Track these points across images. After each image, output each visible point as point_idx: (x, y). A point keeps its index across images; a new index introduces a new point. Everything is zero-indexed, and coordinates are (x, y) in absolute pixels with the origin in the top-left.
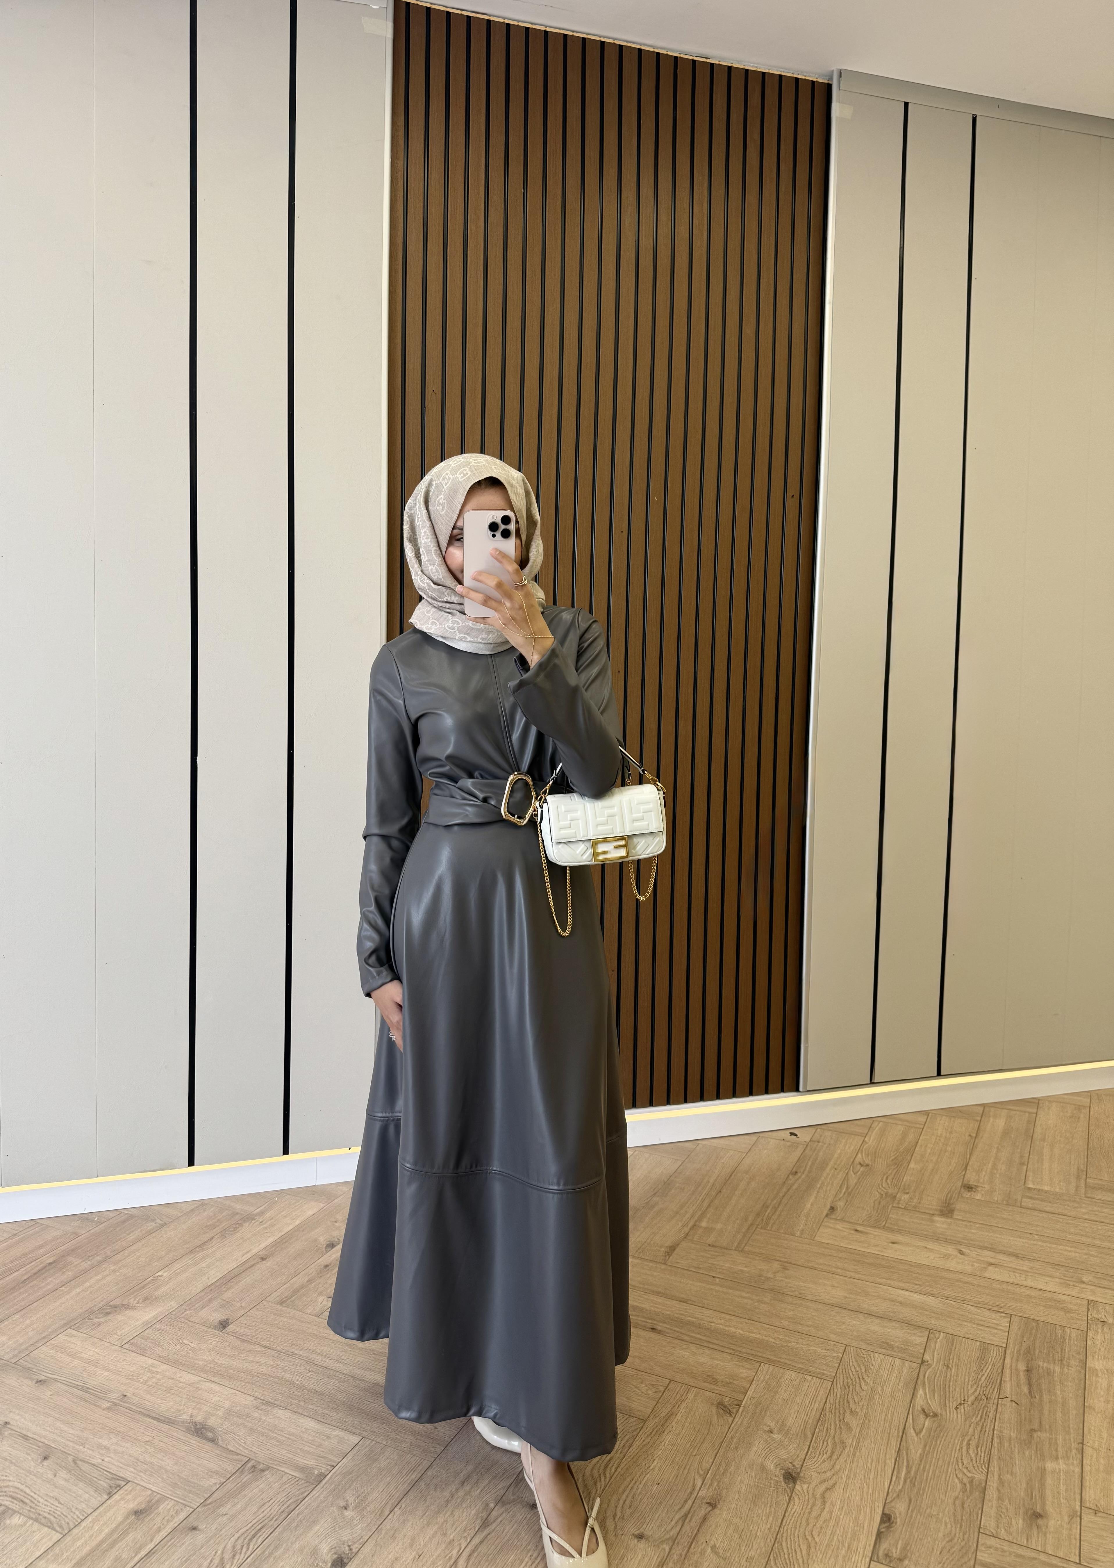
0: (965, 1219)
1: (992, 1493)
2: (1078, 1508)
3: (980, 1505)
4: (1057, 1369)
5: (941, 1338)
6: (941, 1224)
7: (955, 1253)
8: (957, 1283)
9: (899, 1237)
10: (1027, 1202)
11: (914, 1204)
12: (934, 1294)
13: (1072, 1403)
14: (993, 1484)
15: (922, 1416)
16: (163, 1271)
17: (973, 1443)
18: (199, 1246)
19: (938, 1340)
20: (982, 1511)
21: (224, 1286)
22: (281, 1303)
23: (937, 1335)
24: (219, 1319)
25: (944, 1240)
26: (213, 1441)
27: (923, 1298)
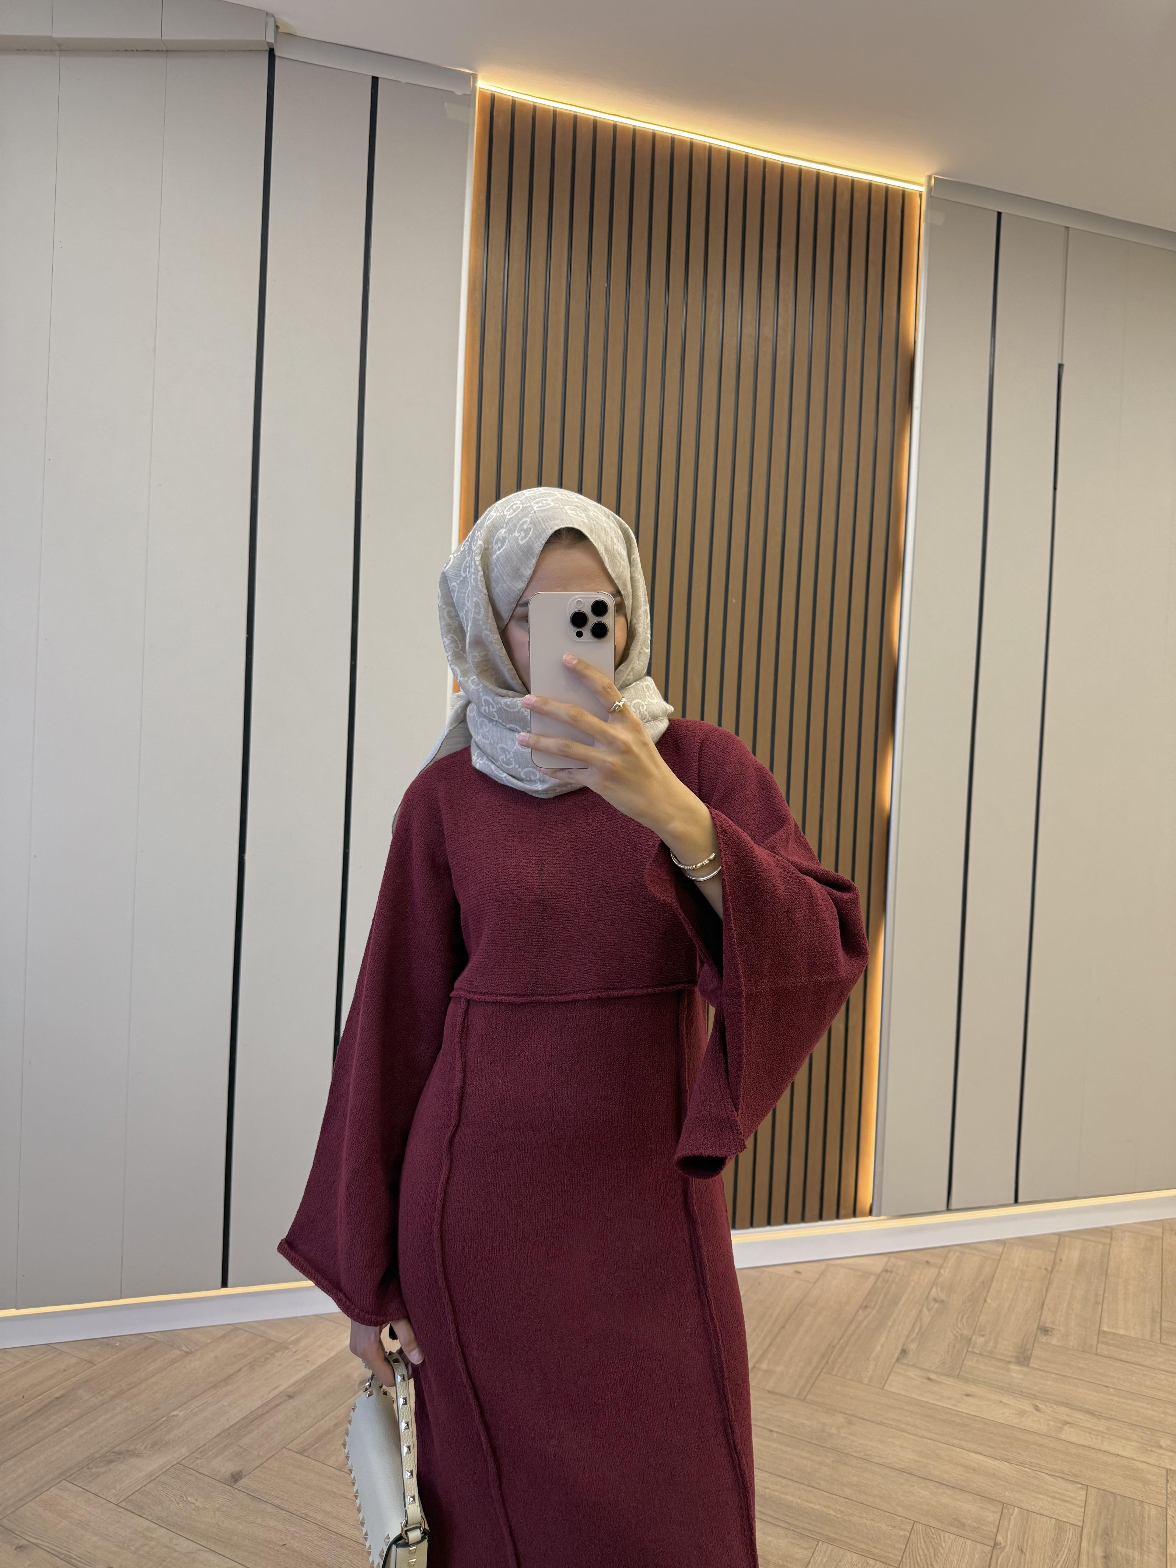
0: (1041, 1368)
4: (1138, 1556)
5: (1014, 1515)
6: (1016, 1373)
7: (1030, 1409)
8: (1032, 1446)
9: (972, 1389)
10: (1105, 1350)
11: (990, 1348)
12: (1009, 1460)
16: (179, 1409)
18: (225, 1380)
19: (1012, 1517)
21: (243, 1430)
22: (301, 1453)
23: (1011, 1511)
24: (232, 1471)
25: (1021, 1393)
27: (997, 1463)
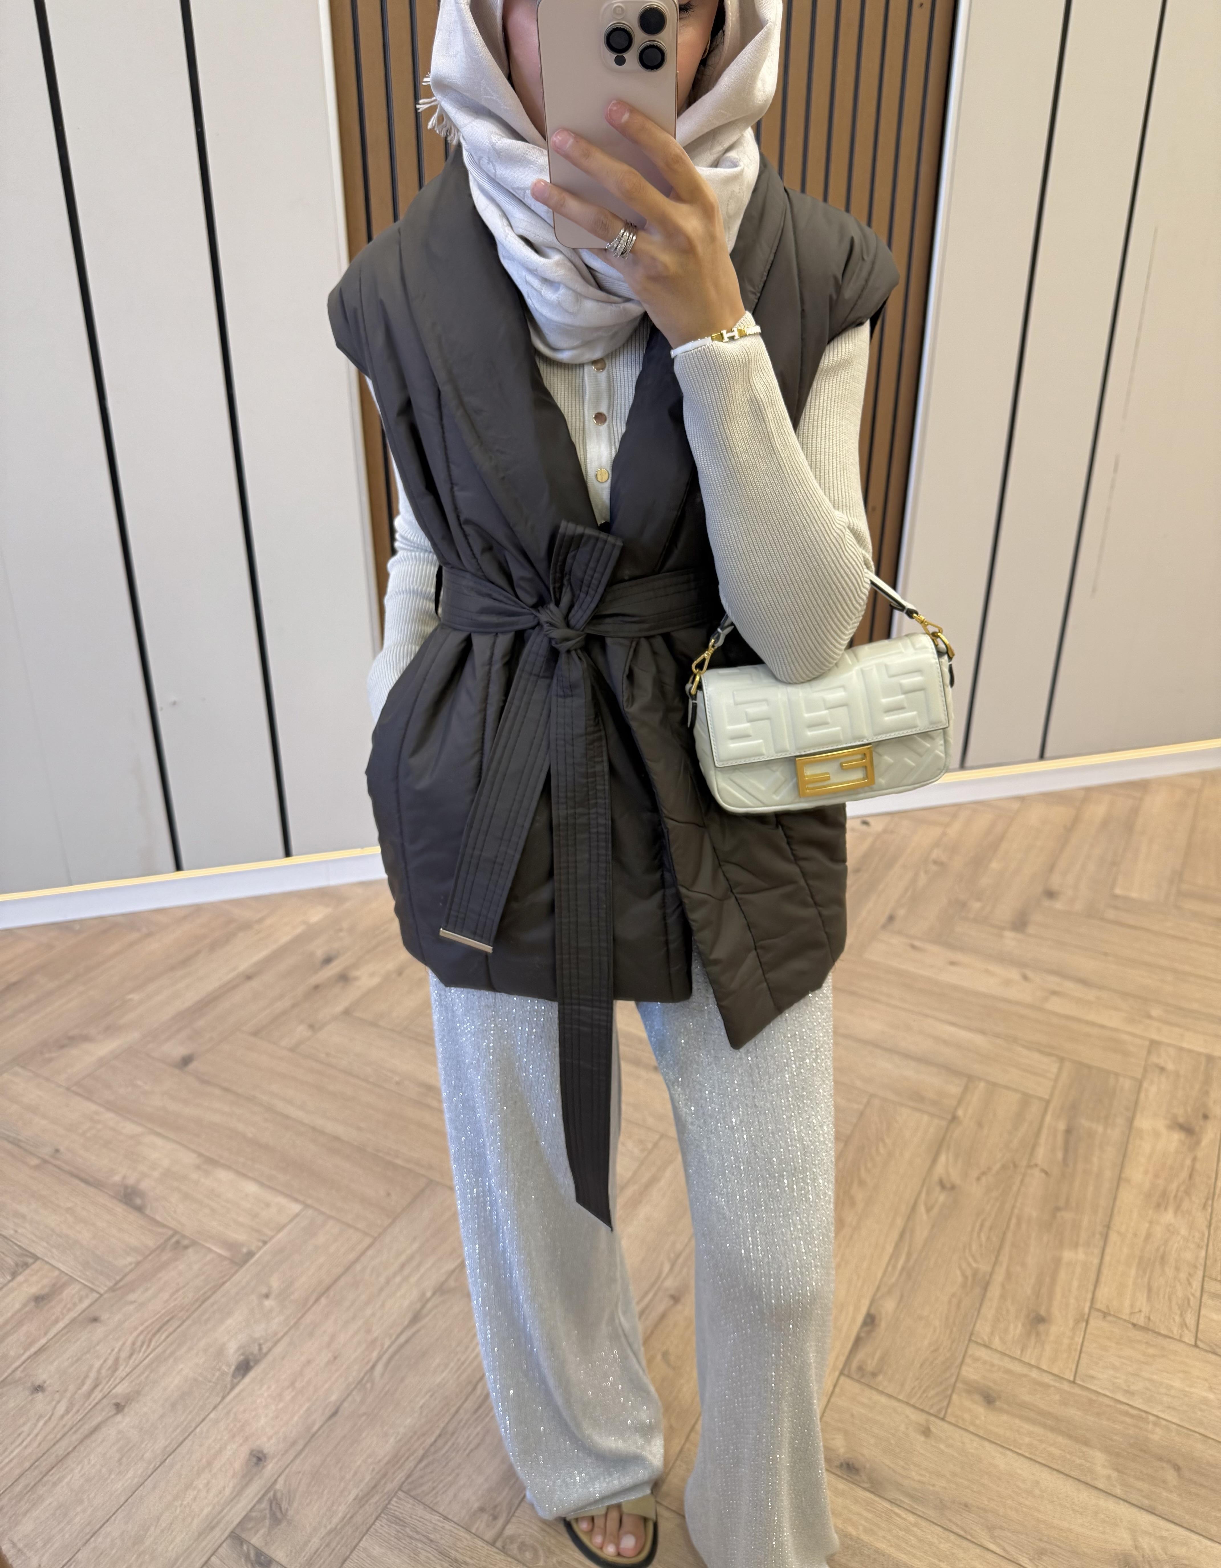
0: (1036, 935)
1: (995, 1291)
2: (1087, 1310)
3: (978, 1305)
4: (1100, 1129)
5: (979, 1088)
6: (1010, 941)
7: (1018, 977)
8: (1011, 1017)
9: (958, 957)
10: (1111, 914)
11: (984, 914)
12: (984, 1031)
13: (1108, 1174)
14: (999, 1277)
15: (938, 1189)
16: (134, 993)
17: (987, 1224)
18: (183, 962)
19: (976, 1090)
20: (979, 1312)
21: (198, 1012)
22: (255, 1033)
23: (976, 1084)
24: (182, 1055)
25: (1009, 961)
26: (140, 1209)
27: (970, 1036)
